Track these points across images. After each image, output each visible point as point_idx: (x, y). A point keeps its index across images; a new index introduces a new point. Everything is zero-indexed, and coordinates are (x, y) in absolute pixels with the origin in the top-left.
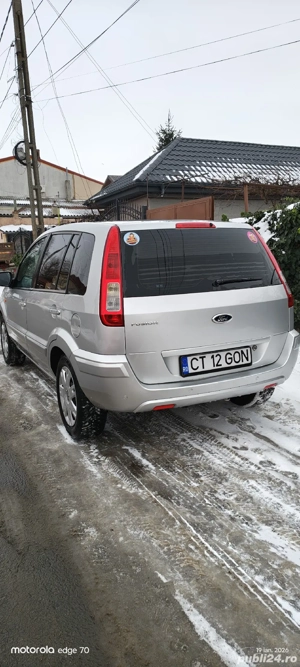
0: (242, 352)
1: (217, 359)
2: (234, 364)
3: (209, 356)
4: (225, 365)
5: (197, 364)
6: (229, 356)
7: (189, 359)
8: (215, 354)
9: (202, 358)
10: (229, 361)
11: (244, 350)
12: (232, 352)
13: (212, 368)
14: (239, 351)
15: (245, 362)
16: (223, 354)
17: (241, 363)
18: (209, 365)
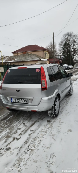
0: (25, 100)
1: (19, 100)
2: (23, 102)
3: (17, 99)
4: (20, 102)
5: (14, 100)
6: (22, 100)
7: (13, 99)
8: (18, 99)
9: (15, 99)
10: (22, 101)
11: (26, 100)
12: (23, 99)
13: (17, 102)
14: (25, 99)
15: (26, 102)
16: (20, 99)
17: (25, 103)
18: (17, 101)
